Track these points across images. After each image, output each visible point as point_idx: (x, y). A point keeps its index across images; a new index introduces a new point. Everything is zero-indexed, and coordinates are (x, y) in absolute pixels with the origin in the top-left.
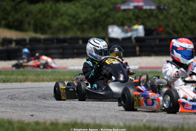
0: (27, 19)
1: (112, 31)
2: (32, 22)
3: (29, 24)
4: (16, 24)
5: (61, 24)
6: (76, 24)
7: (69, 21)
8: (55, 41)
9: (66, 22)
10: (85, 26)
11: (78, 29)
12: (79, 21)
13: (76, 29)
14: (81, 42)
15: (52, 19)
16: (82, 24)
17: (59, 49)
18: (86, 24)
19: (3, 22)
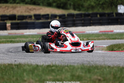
0: (69, 2)
1: (120, 8)
2: (72, 3)
3: (70, 5)
4: (62, 5)
5: (89, 5)
6: (99, 4)
7: (95, 3)
8: (83, 15)
9: (93, 3)
10: (104, 6)
11: (100, 7)
12: (101, 3)
13: (98, 8)
14: (98, 16)
15: (84, 2)
16: (102, 4)
17: (81, 20)
18: (105, 4)
19: (54, 4)
